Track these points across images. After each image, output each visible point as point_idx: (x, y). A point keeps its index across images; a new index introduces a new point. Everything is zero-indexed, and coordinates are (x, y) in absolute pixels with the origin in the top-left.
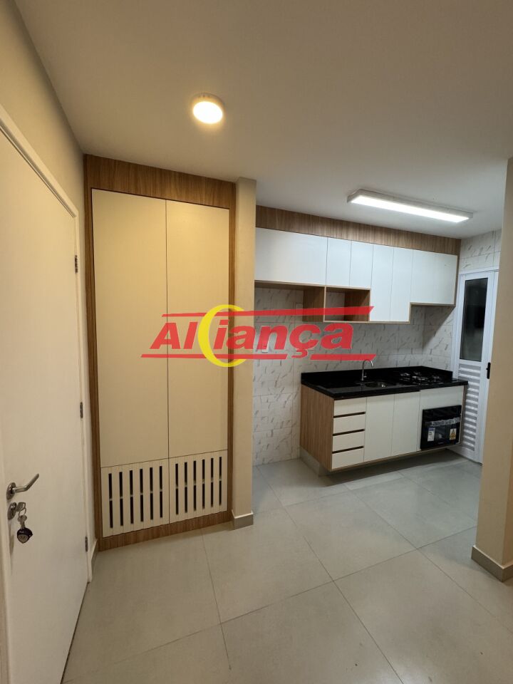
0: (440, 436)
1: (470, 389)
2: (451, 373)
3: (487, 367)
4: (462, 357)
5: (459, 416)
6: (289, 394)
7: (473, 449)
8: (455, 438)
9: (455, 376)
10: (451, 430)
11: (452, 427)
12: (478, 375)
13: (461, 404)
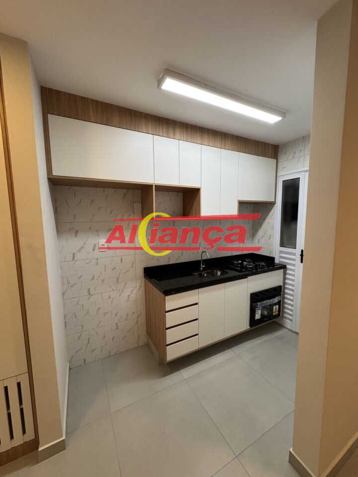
0: (266, 313)
1: (288, 272)
2: (273, 259)
3: (300, 253)
4: (282, 245)
5: (280, 295)
6: (133, 288)
7: (291, 320)
8: (277, 313)
9: (276, 261)
10: (274, 307)
11: (275, 304)
12: (294, 260)
13: (282, 284)
